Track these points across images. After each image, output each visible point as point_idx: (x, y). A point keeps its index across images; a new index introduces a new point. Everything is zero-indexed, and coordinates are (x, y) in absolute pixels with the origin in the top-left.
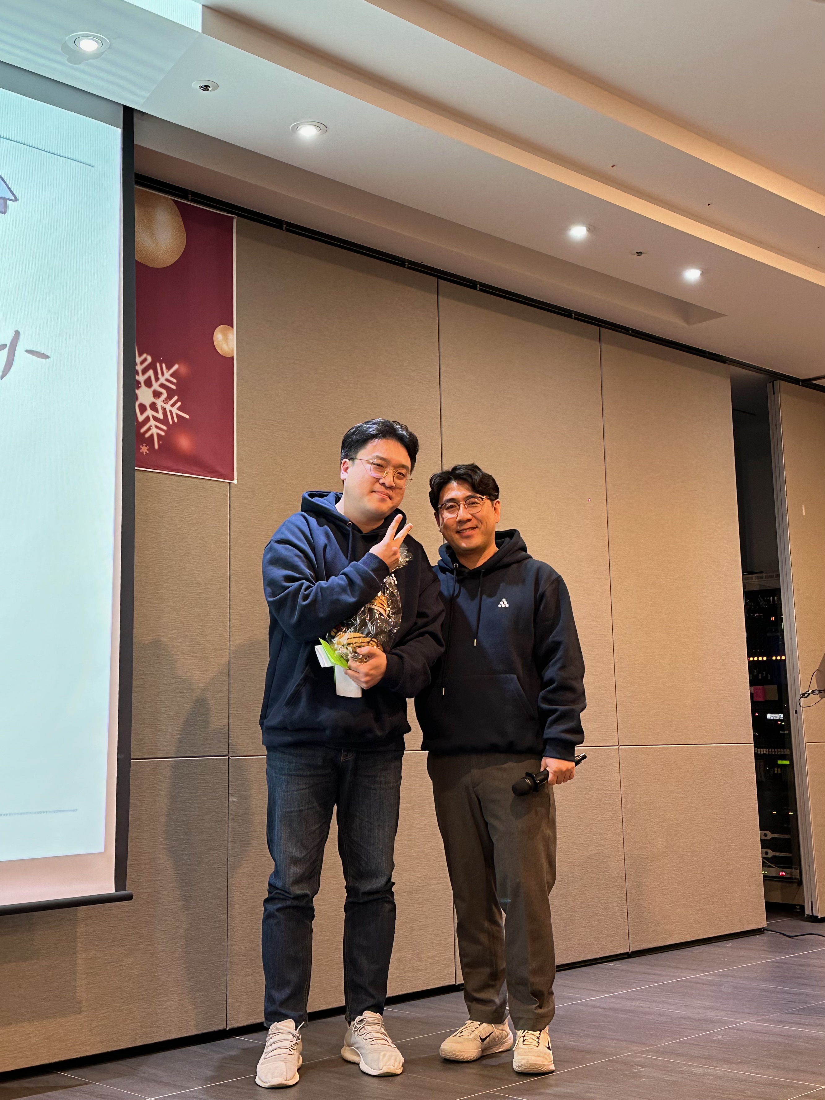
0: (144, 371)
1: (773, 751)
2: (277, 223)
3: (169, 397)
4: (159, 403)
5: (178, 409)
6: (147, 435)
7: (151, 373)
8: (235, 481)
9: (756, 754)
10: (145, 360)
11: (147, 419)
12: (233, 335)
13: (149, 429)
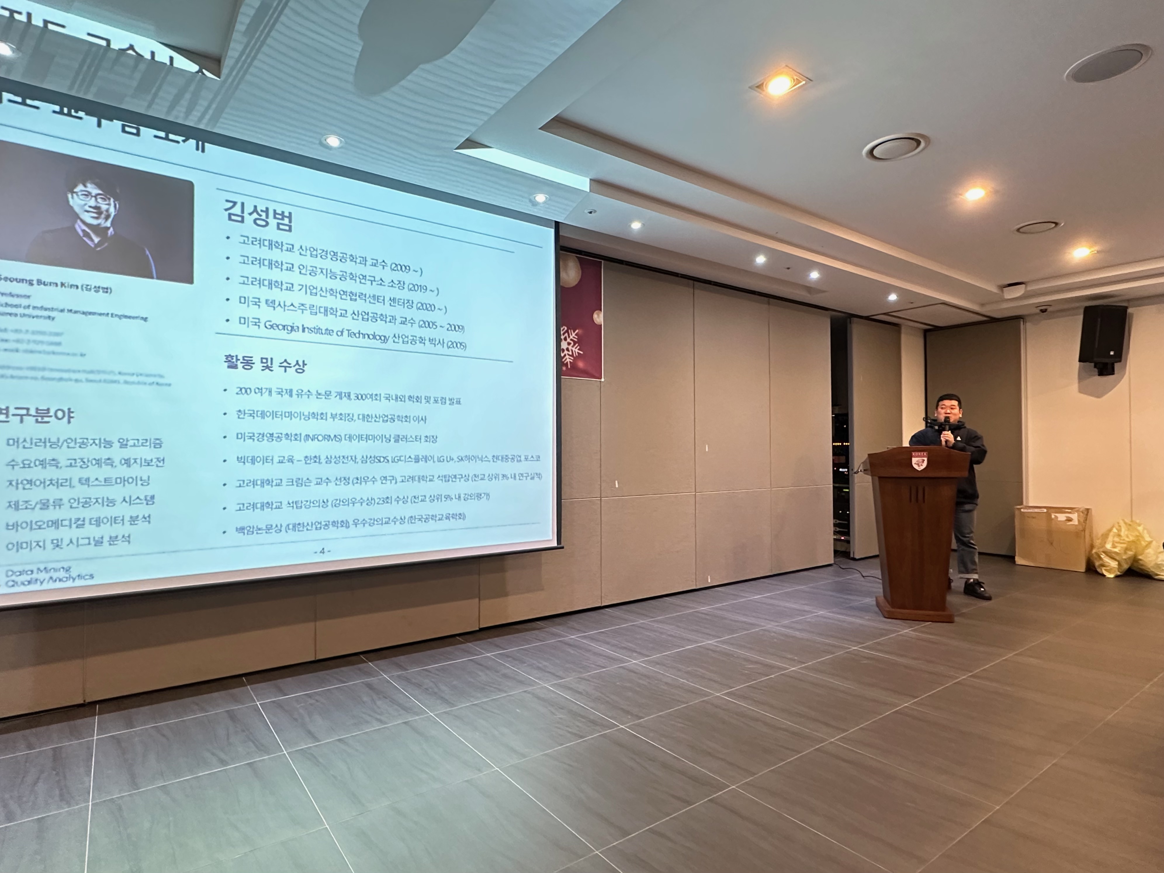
0: (564, 334)
1: (841, 485)
2: (621, 262)
3: (574, 345)
4: (570, 347)
5: (579, 350)
6: (565, 362)
7: (566, 334)
8: (603, 380)
9: (834, 487)
10: (564, 329)
11: (565, 355)
12: (602, 315)
13: (566, 359)
